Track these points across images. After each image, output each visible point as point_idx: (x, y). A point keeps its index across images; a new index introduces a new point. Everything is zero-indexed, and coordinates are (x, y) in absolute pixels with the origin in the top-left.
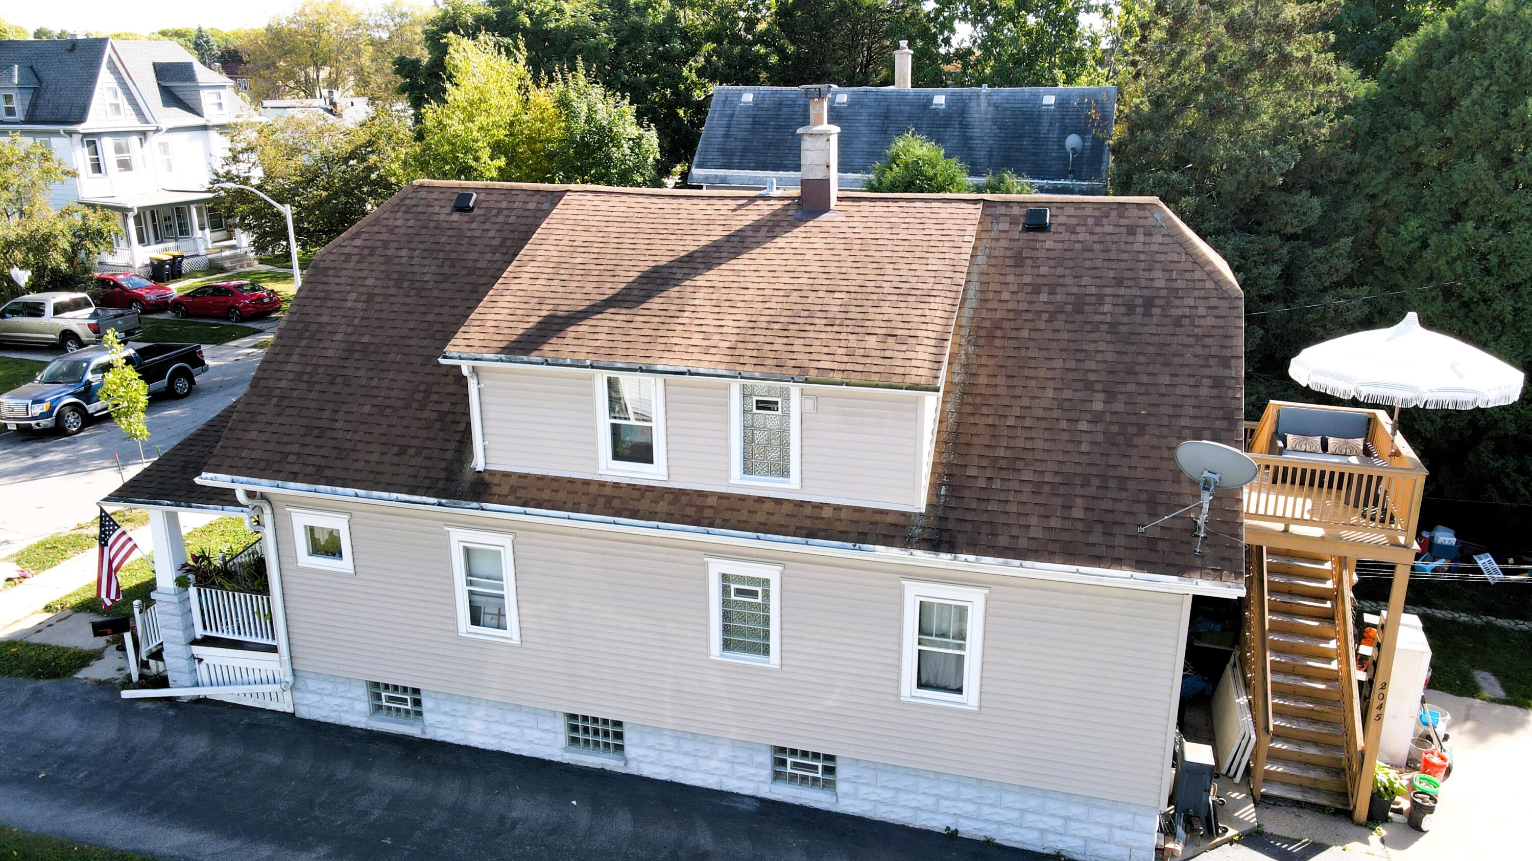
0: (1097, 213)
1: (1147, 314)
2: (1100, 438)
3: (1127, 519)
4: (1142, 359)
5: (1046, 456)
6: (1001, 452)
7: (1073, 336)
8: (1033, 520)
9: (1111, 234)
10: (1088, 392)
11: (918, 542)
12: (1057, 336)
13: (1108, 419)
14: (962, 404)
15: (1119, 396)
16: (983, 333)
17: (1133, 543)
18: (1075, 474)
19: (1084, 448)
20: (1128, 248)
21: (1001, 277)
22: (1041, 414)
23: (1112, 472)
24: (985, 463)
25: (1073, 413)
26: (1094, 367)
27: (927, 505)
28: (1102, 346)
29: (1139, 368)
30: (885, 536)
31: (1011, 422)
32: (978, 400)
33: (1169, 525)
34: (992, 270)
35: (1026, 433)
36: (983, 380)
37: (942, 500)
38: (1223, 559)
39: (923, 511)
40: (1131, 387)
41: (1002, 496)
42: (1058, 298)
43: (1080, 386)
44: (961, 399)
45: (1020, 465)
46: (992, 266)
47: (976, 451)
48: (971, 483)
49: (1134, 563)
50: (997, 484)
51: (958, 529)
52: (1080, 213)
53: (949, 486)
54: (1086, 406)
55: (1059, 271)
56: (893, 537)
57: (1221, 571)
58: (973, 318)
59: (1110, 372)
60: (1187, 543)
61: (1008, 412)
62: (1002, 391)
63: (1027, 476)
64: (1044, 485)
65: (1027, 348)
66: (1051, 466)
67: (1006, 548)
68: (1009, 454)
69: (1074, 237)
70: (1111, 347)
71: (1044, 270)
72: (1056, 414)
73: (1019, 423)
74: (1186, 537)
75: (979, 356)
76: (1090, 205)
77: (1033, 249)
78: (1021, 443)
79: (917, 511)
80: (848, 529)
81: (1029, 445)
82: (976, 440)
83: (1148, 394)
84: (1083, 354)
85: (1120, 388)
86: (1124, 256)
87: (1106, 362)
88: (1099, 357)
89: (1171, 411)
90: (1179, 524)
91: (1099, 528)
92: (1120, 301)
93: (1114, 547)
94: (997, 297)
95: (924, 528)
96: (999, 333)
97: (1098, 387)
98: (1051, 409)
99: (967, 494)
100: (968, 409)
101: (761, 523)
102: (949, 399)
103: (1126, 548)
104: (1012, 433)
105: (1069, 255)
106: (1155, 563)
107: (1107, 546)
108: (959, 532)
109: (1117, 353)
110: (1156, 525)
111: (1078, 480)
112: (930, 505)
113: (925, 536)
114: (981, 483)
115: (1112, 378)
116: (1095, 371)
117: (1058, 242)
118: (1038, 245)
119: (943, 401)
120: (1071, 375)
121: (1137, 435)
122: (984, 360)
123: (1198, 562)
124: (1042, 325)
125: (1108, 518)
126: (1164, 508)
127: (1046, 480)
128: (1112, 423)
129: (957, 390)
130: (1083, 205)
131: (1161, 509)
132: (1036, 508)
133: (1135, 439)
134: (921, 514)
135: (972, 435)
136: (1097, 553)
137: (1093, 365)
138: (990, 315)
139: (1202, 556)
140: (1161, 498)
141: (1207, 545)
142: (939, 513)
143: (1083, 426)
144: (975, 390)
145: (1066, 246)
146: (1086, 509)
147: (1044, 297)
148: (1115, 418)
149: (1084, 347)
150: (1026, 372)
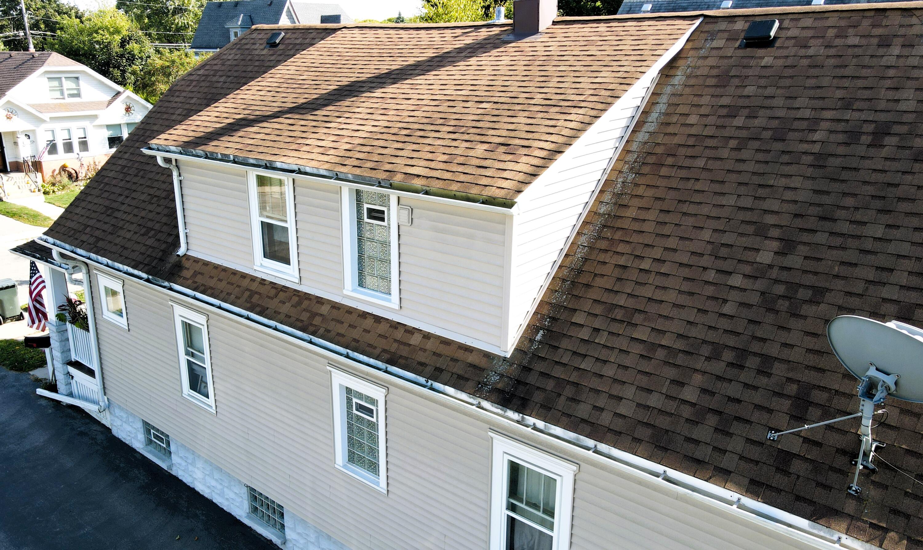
0: (843, 23)
1: (876, 144)
2: (754, 299)
3: (756, 416)
4: (849, 202)
5: (674, 313)
6: (621, 300)
7: (761, 168)
8: (629, 392)
9: (855, 46)
10: (758, 238)
11: (490, 392)
12: (741, 167)
13: (774, 276)
14: (599, 237)
15: (801, 248)
16: (651, 159)
17: (754, 453)
18: (704, 342)
19: (728, 309)
20: (874, 62)
21: (695, 99)
22: (685, 259)
23: (755, 347)
24: (598, 310)
25: (729, 261)
26: (775, 208)
27: (516, 349)
28: (796, 182)
29: (840, 214)
30: (460, 377)
31: (646, 265)
32: (618, 235)
33: (818, 438)
34: (688, 90)
35: (660, 281)
36: (631, 213)
37: (535, 347)
38: (895, 512)
39: (508, 355)
40: (821, 238)
41: (604, 354)
42: (757, 122)
43: (750, 229)
44: (600, 232)
45: (638, 318)
46: (690, 86)
47: (593, 294)
48: (573, 332)
49: (746, 481)
50: (602, 339)
51: (538, 385)
52: (819, 24)
53: (548, 331)
54: (750, 256)
55: (769, 91)
56: (467, 380)
57: (886, 530)
58: (646, 143)
59: (796, 216)
60: (840, 471)
61: (648, 252)
62: (648, 227)
63: (642, 334)
64: (659, 349)
65: (698, 180)
66: (676, 327)
67: (583, 421)
68: (631, 303)
69: (802, 52)
70: (809, 184)
71: (750, 90)
72: (706, 261)
73: (656, 267)
74: (840, 461)
75: (637, 185)
76: (836, 14)
77: (744, 67)
78: (648, 292)
79: (502, 354)
80: (427, 361)
81: (659, 295)
82: (599, 282)
83: (844, 249)
84: (768, 190)
85: (806, 237)
86: (864, 72)
87: (795, 202)
88: (789, 195)
89: (871, 275)
90: (835, 440)
91: (712, 420)
92: (841, 127)
93: (725, 452)
94: (682, 120)
95: (502, 376)
96: (670, 161)
97: (775, 233)
98: (702, 255)
99: (565, 344)
100: (603, 244)
101: (355, 340)
102: (586, 231)
103: (742, 458)
104: (643, 278)
105: (788, 72)
106: (779, 491)
107: (715, 448)
108: (538, 388)
109: (816, 192)
110: (798, 434)
111: (706, 350)
112: (518, 350)
113: (500, 386)
114: (585, 334)
115: (799, 223)
116: (777, 213)
117: (780, 57)
118: (752, 62)
119: (578, 233)
120: (741, 216)
121: (811, 302)
122: (640, 191)
123: (850, 507)
124: (725, 153)
125: (731, 409)
126: (819, 412)
127: (663, 343)
128: (777, 281)
129: (599, 221)
130: (826, 15)
131: (814, 412)
132: (639, 376)
133: (805, 307)
134: (505, 359)
135: (596, 275)
136: (698, 455)
137: (775, 205)
138: (667, 140)
139: (859, 498)
140: (819, 397)
141: (873, 482)
142: (525, 363)
143: (736, 281)
144: (618, 224)
145: (789, 62)
146: (704, 391)
147: (739, 121)
148: (784, 276)
149: (771, 182)
150: (685, 208)
